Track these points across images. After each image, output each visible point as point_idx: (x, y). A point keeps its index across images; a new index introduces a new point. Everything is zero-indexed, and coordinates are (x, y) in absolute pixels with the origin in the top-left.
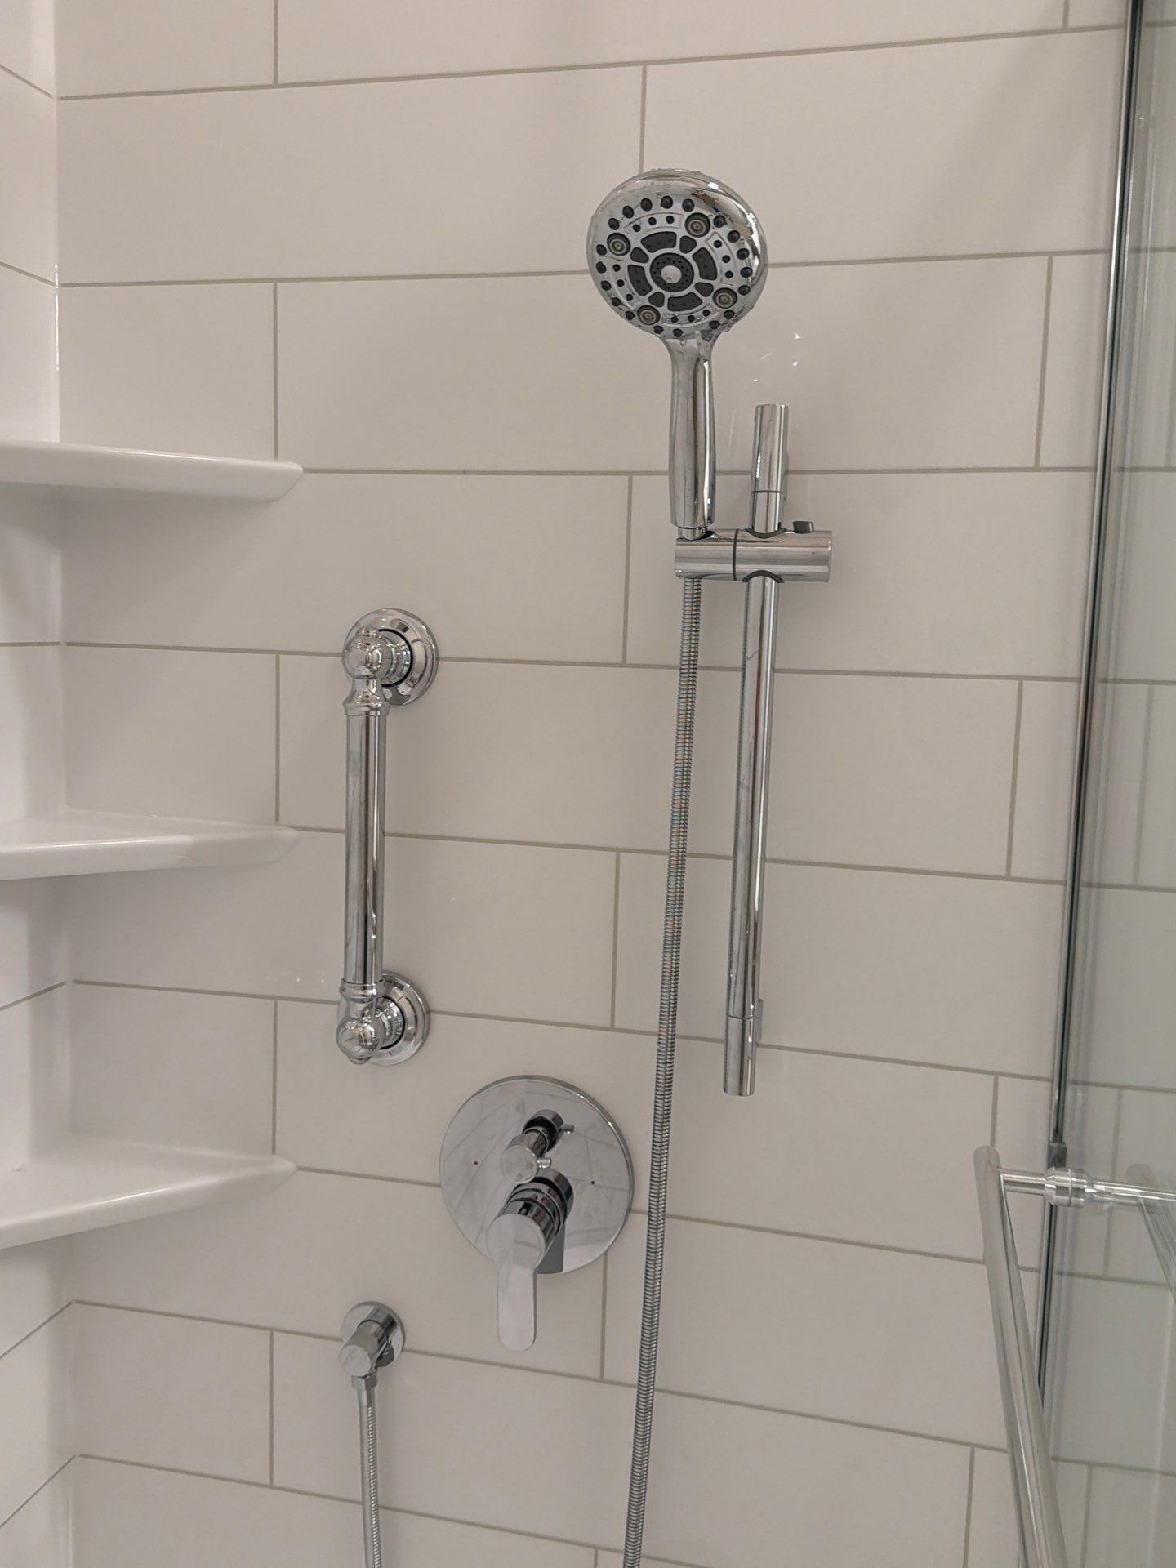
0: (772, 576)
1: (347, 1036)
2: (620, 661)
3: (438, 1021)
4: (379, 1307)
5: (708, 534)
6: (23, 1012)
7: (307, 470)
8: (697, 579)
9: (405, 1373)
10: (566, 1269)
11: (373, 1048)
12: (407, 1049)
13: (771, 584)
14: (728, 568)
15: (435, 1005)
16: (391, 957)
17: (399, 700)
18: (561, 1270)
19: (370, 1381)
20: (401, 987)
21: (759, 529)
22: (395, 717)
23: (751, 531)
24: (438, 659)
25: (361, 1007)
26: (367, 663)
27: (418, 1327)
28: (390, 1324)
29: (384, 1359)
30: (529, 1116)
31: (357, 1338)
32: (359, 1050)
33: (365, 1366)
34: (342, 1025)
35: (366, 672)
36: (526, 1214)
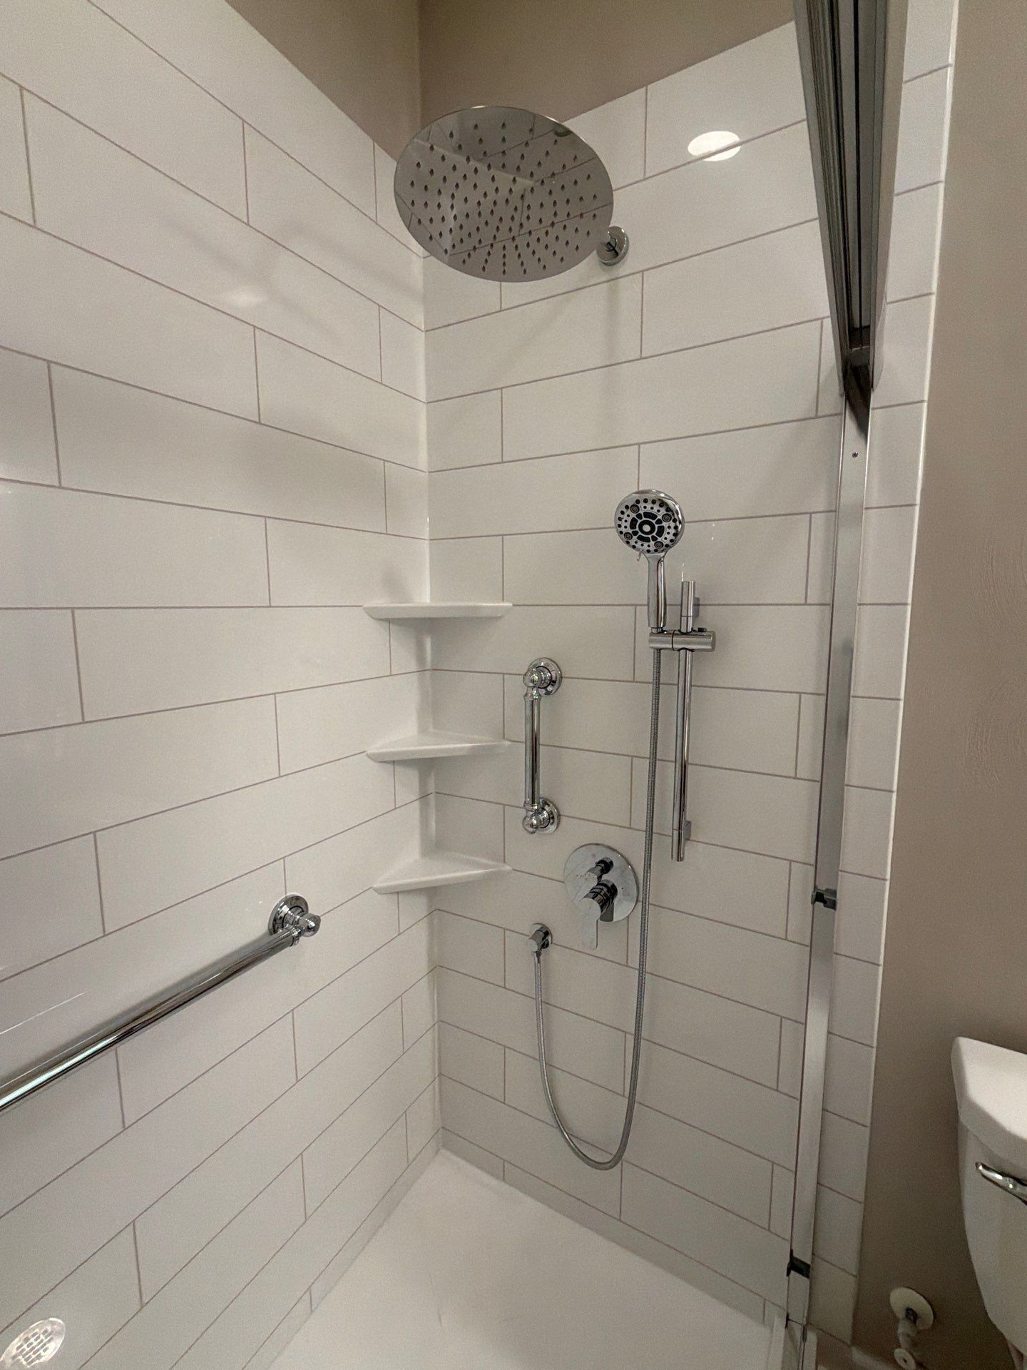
0: (689, 650)
1: (526, 823)
2: (632, 679)
3: (563, 819)
4: (544, 926)
5: (663, 631)
6: (417, 804)
7: (514, 605)
8: (659, 650)
9: (553, 953)
10: (614, 920)
11: (537, 828)
12: (552, 828)
13: (689, 653)
14: (670, 646)
15: (561, 813)
16: (543, 791)
17: (548, 693)
18: (612, 920)
19: (538, 954)
20: (549, 805)
21: (684, 630)
22: (545, 702)
23: (680, 631)
24: (562, 677)
25: (531, 813)
26: (533, 681)
27: (557, 936)
28: (547, 933)
29: (545, 945)
30: (598, 860)
31: (533, 937)
32: (531, 830)
33: (536, 948)
34: (525, 818)
35: (532, 685)
36: (593, 898)
